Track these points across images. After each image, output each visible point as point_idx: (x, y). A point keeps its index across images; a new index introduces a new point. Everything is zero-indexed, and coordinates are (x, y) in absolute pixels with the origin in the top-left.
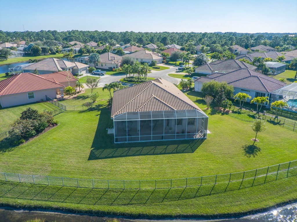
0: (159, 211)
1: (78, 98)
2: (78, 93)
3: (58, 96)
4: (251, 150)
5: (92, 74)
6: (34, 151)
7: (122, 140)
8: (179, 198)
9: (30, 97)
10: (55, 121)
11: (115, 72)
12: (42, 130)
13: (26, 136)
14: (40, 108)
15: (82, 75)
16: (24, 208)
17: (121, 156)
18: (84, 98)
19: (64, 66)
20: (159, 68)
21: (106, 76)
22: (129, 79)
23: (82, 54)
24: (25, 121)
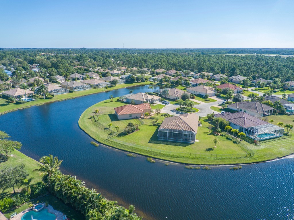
0: (164, 158)
1: (150, 118)
2: (151, 115)
3: (142, 116)
4: (209, 150)
5: (162, 103)
6: (131, 137)
7: (161, 138)
8: (172, 157)
9: (130, 116)
10: (139, 128)
11: (176, 102)
12: (134, 131)
13: (129, 132)
14: (134, 122)
15: (156, 103)
16: (128, 151)
17: (158, 144)
18: (153, 118)
19: (147, 98)
20: (208, 101)
21: (170, 105)
22: (181, 109)
23: (161, 83)
24: (129, 127)
